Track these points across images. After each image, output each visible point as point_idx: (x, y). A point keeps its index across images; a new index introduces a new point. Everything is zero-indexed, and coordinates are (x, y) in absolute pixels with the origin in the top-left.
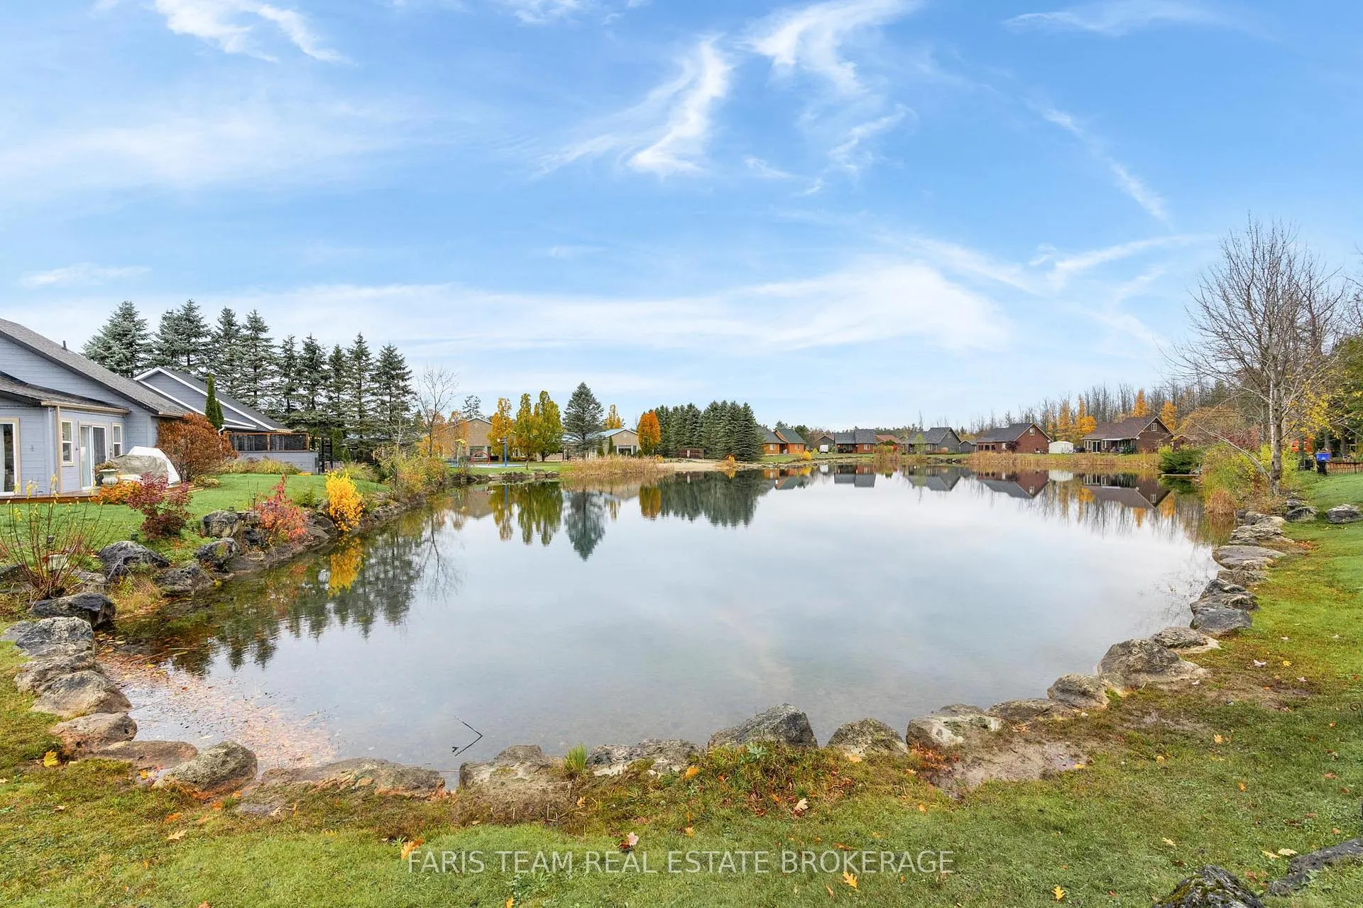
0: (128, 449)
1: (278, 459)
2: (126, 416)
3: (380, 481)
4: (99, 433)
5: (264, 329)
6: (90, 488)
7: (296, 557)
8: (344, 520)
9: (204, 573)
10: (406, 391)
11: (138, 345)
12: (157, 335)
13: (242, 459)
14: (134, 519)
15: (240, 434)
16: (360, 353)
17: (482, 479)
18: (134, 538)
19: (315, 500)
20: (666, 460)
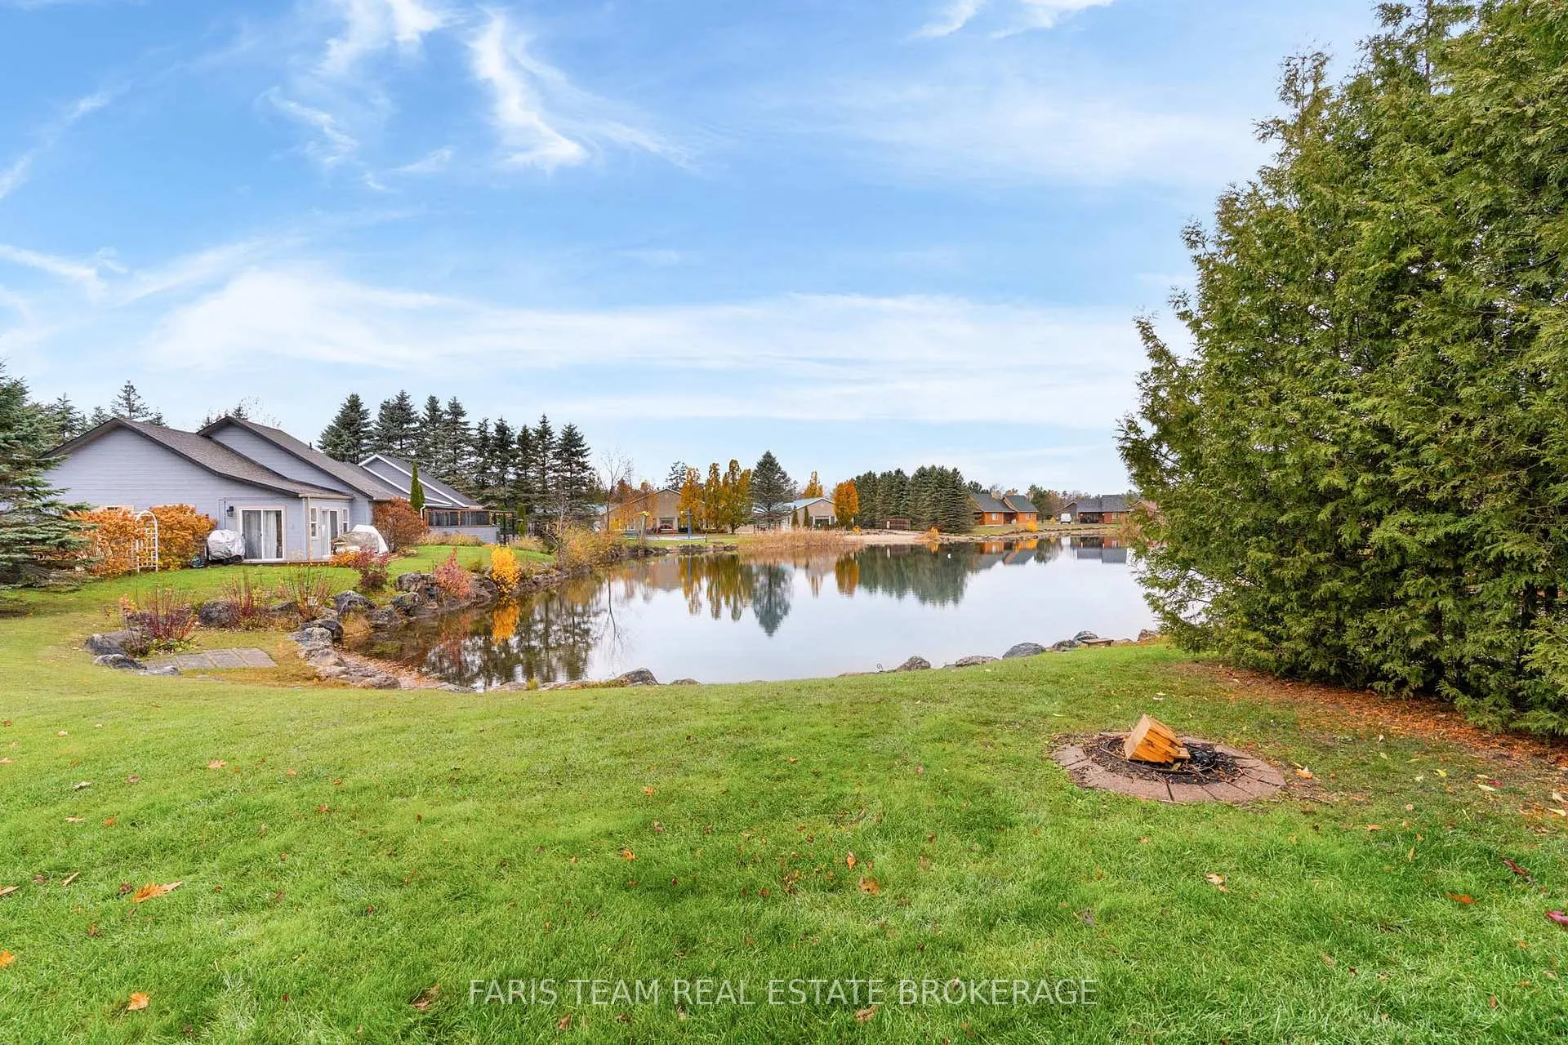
0: (353, 526)
1: (466, 533)
2: (352, 501)
3: (549, 553)
4: (333, 514)
5: (462, 414)
6: (328, 556)
7: (464, 610)
8: (504, 584)
9: (396, 614)
10: (584, 467)
11: (362, 432)
12: (378, 423)
13: (436, 533)
14: (354, 576)
15: (438, 511)
16: (544, 433)
17: (660, 552)
18: (355, 589)
19: (483, 568)
20: (864, 531)
